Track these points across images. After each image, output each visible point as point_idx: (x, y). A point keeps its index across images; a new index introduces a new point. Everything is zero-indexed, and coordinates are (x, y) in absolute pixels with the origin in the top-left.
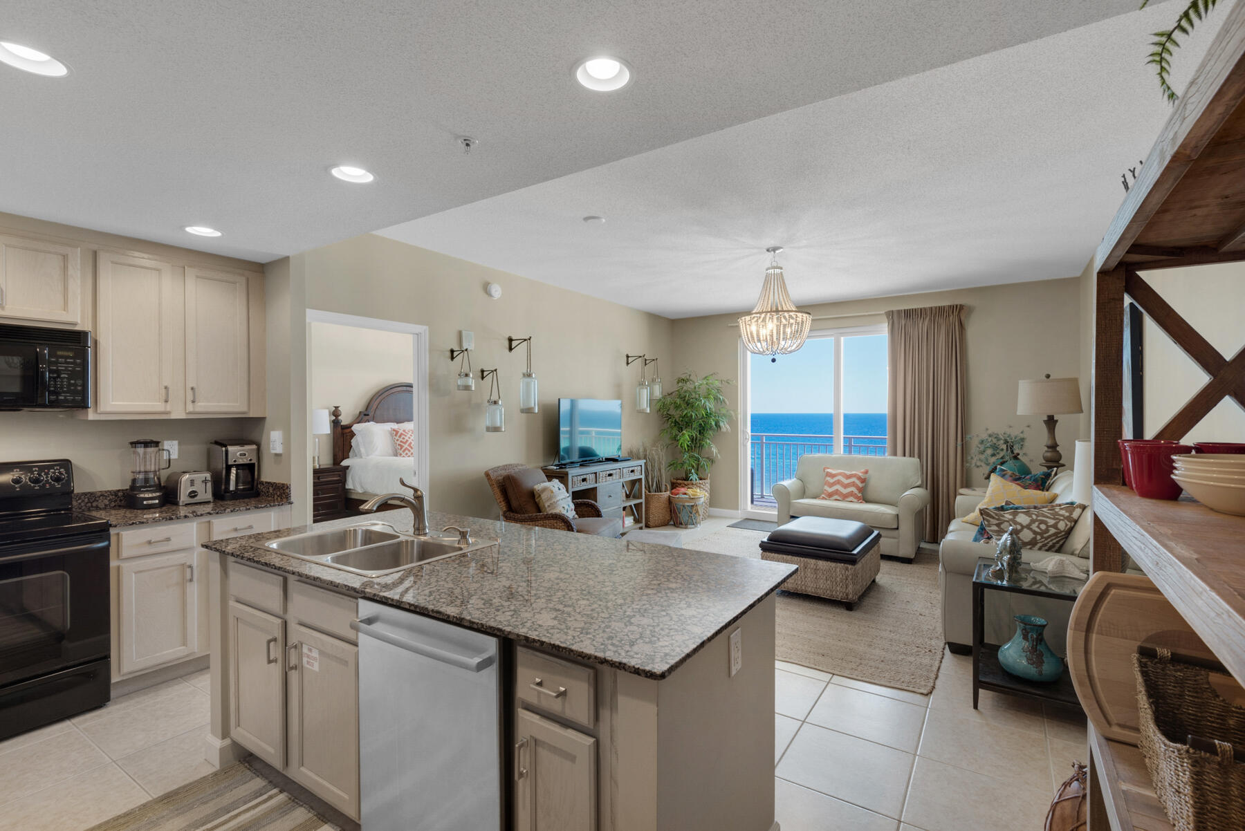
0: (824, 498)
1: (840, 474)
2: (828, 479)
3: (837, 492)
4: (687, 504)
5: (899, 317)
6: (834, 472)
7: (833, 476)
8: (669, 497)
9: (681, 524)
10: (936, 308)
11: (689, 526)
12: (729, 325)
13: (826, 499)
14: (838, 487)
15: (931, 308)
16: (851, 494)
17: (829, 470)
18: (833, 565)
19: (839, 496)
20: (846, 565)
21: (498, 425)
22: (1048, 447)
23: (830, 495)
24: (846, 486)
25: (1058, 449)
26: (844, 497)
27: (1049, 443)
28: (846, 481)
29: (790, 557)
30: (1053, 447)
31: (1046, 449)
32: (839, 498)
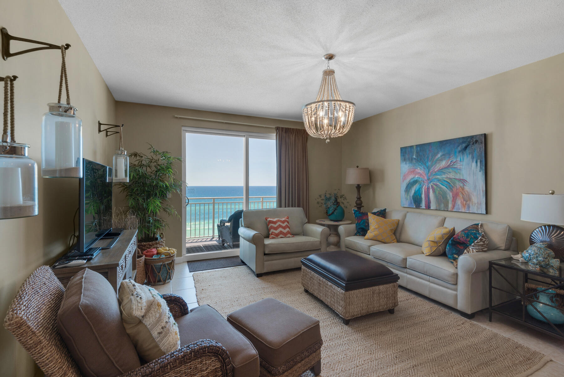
0: (273, 238)
1: (278, 221)
2: (271, 225)
3: (281, 233)
4: (166, 263)
5: (282, 131)
6: (275, 220)
7: (275, 223)
8: (145, 259)
9: (159, 281)
10: (298, 129)
11: (167, 281)
12: (176, 116)
13: (275, 238)
14: (280, 229)
15: (296, 129)
16: (288, 232)
17: (269, 219)
18: (388, 286)
19: (283, 235)
20: (394, 284)
21: (20, 200)
22: (358, 199)
23: (277, 235)
24: (284, 228)
25: (361, 199)
26: (285, 235)
27: (358, 197)
28: (284, 225)
29: (363, 289)
30: (359, 198)
31: (357, 199)
32: (283, 236)
